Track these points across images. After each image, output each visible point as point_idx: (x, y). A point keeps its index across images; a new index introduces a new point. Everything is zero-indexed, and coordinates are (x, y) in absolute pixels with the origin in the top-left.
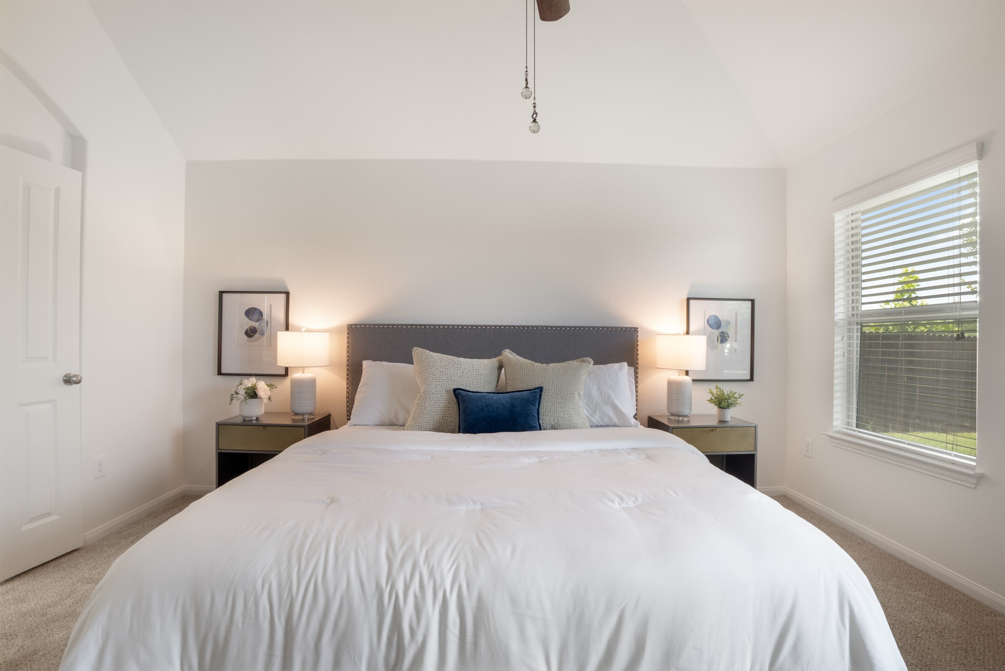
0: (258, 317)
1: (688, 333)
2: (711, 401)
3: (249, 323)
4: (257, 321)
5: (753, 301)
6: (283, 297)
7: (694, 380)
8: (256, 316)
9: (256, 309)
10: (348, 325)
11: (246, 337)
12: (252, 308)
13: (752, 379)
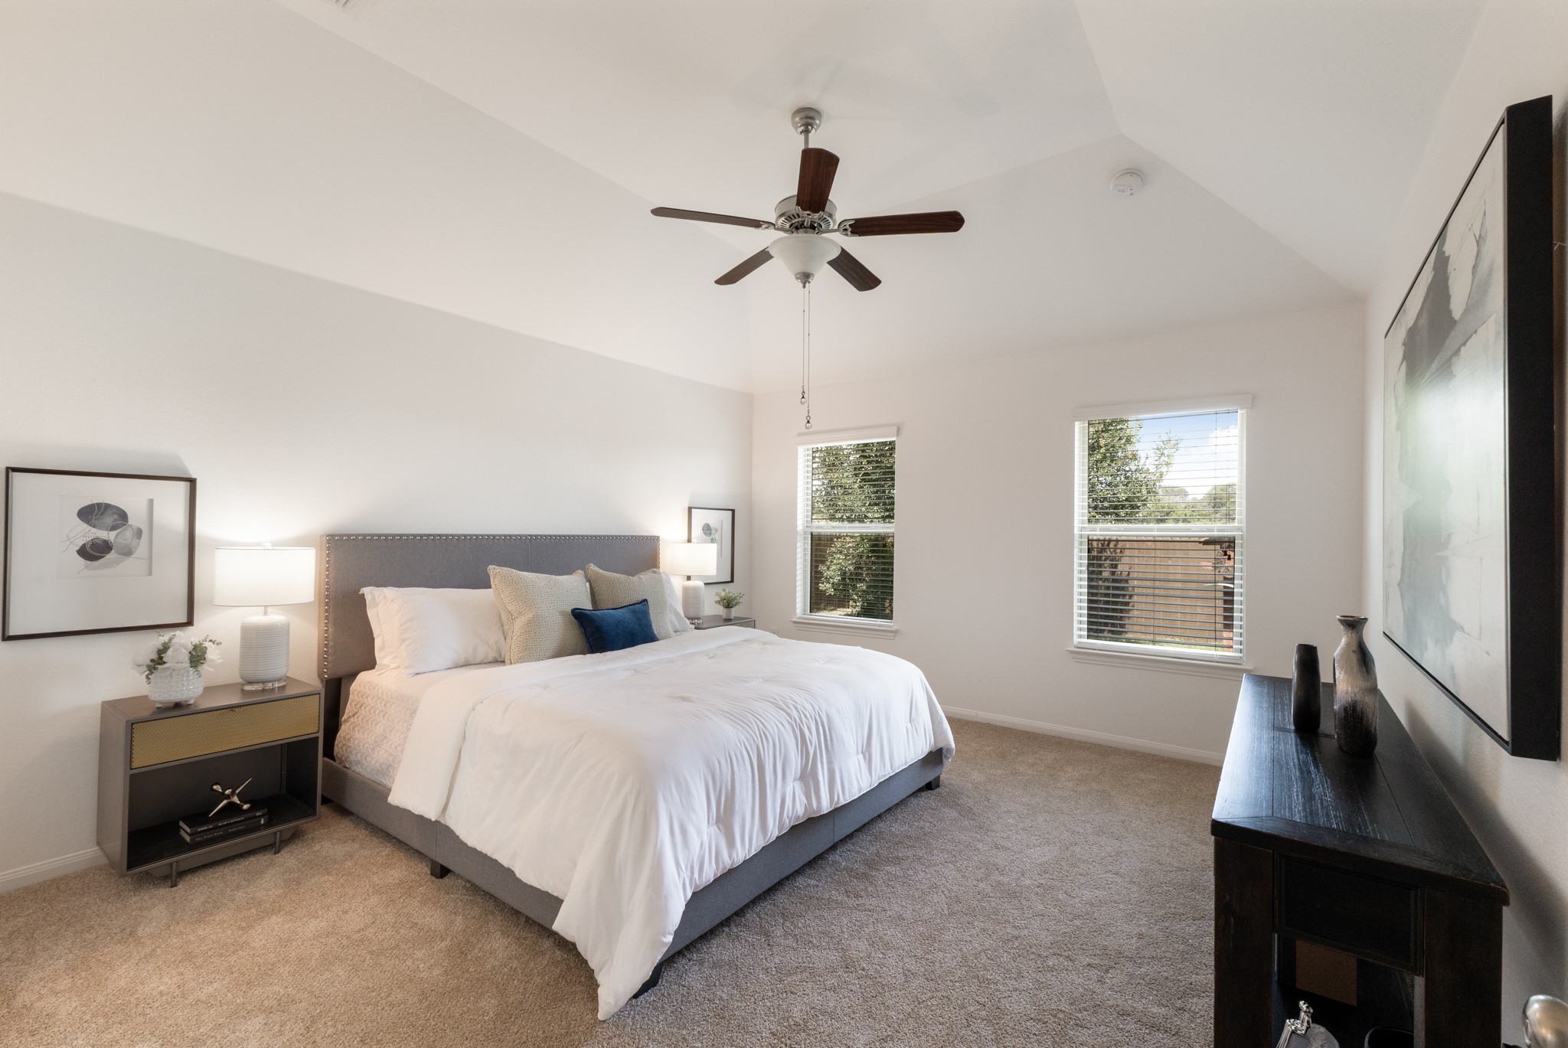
0: (115, 520)
1: (689, 541)
2: (718, 602)
3: (87, 533)
4: (113, 528)
5: (733, 511)
6: (182, 487)
7: (706, 584)
8: (109, 520)
9: (108, 506)
10: (327, 536)
11: (83, 560)
12: (98, 504)
13: (732, 581)
